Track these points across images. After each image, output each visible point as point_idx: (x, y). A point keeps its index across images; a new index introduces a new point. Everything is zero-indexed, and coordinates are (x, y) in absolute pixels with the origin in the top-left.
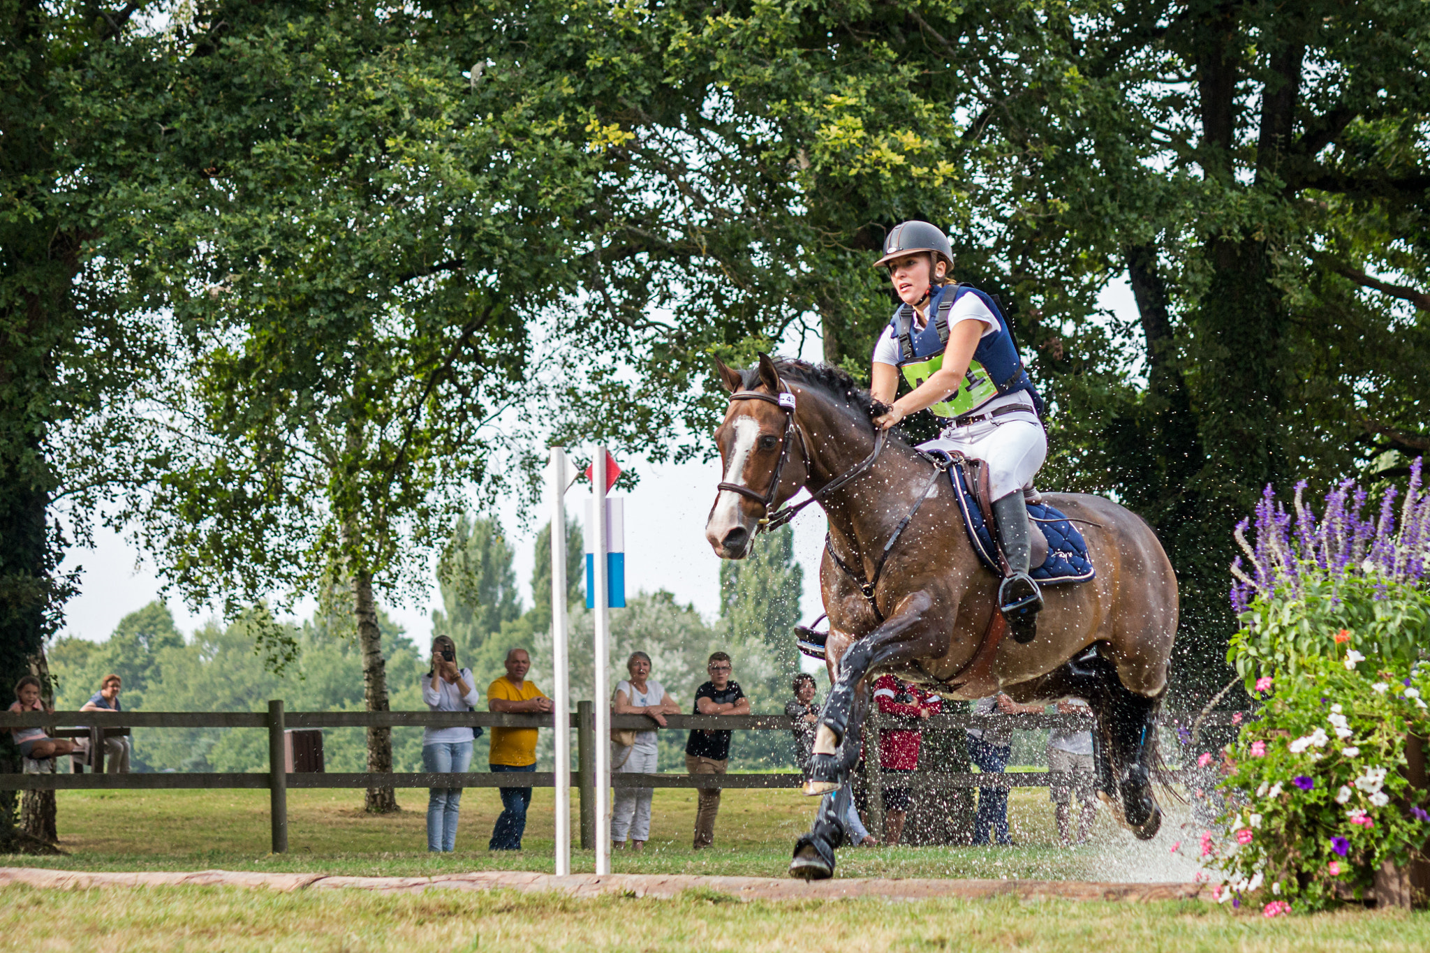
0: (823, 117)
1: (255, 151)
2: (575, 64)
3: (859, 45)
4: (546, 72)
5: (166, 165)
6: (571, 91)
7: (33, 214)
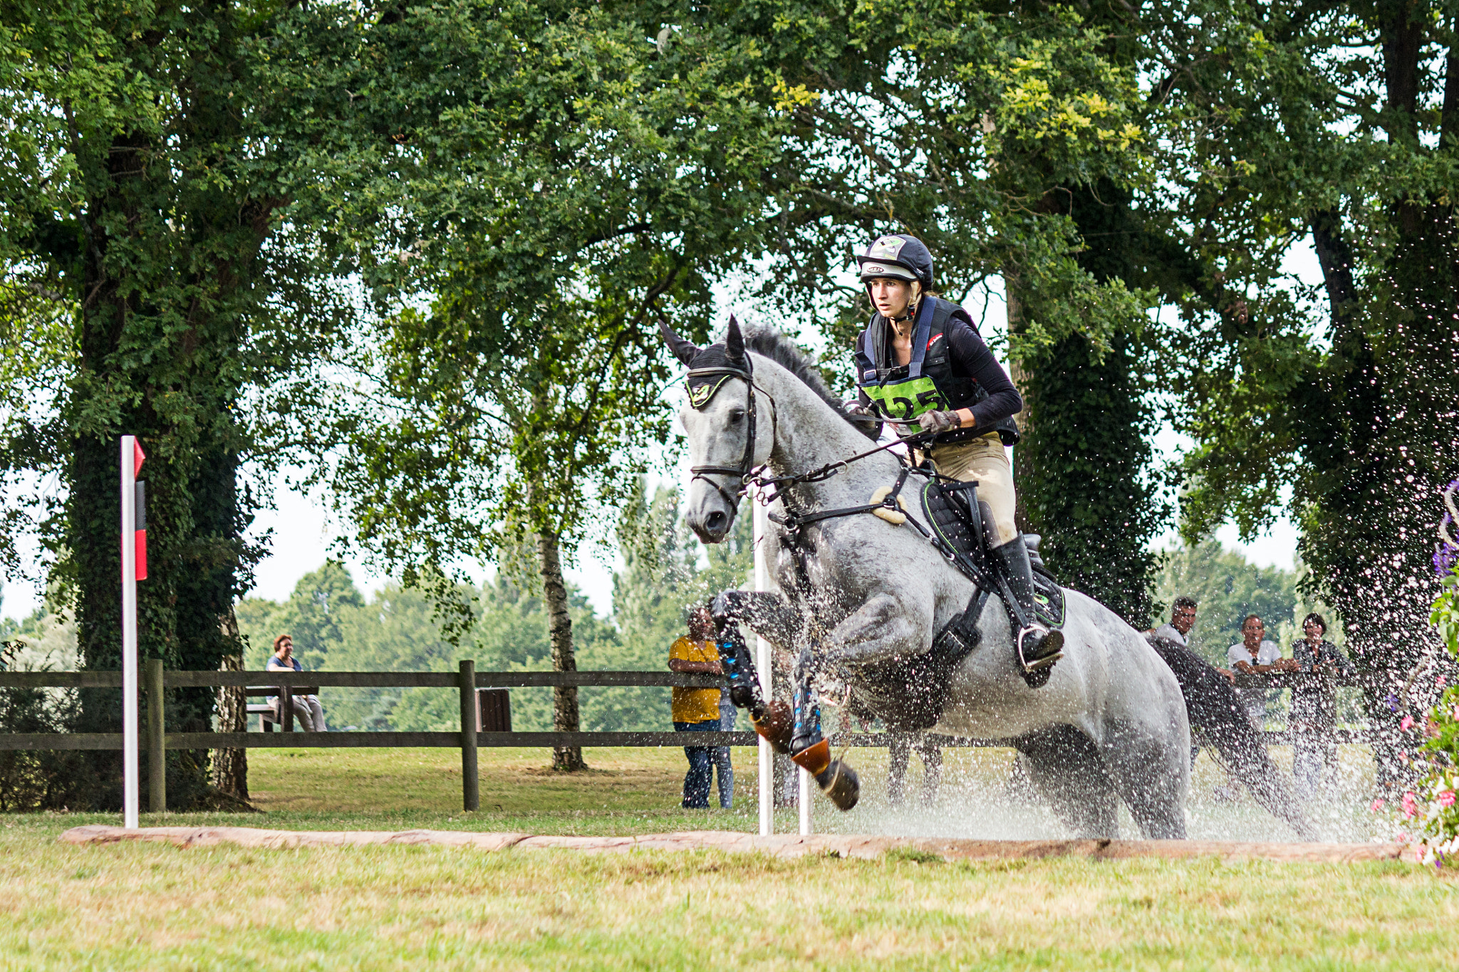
0: (1009, 81)
1: (442, 118)
2: (761, 28)
3: (1045, 10)
4: (733, 37)
5: (355, 132)
6: (759, 54)
7: (223, 182)
